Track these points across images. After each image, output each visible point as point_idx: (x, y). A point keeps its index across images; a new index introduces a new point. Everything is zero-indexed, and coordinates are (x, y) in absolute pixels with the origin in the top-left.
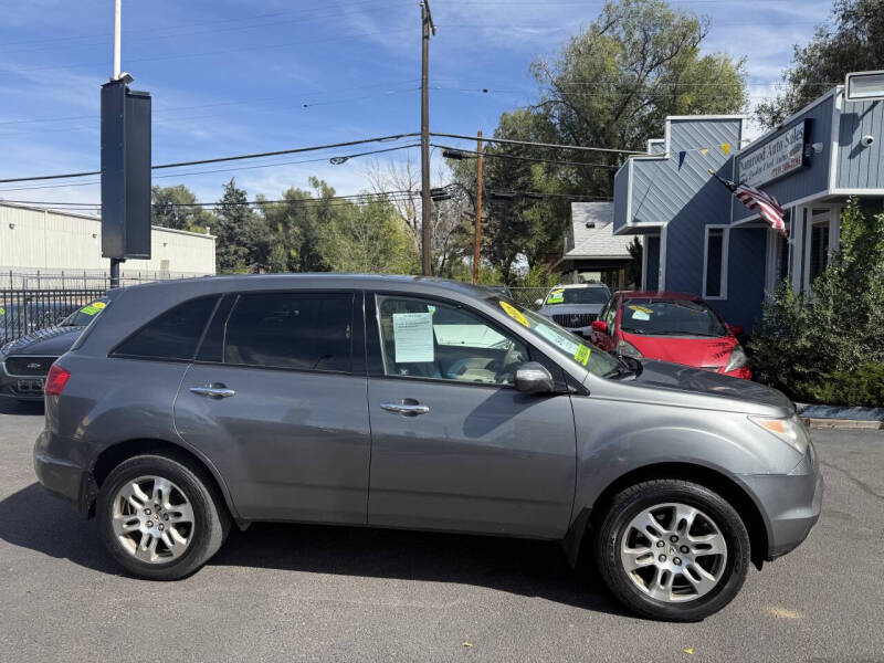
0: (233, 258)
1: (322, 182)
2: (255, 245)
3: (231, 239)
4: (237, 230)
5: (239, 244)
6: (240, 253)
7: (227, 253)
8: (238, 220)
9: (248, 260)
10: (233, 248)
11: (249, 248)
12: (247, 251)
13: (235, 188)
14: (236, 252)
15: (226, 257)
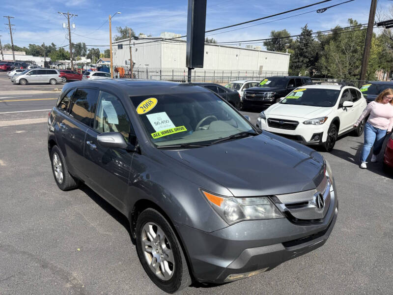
0: (301, 64)
1: (355, 21)
2: (312, 57)
3: (301, 55)
4: (305, 50)
5: (305, 57)
6: (304, 61)
7: (298, 61)
8: (306, 45)
9: (308, 65)
10: (301, 59)
11: (309, 59)
12: (308, 60)
13: (308, 29)
14: (302, 61)
15: (298, 64)
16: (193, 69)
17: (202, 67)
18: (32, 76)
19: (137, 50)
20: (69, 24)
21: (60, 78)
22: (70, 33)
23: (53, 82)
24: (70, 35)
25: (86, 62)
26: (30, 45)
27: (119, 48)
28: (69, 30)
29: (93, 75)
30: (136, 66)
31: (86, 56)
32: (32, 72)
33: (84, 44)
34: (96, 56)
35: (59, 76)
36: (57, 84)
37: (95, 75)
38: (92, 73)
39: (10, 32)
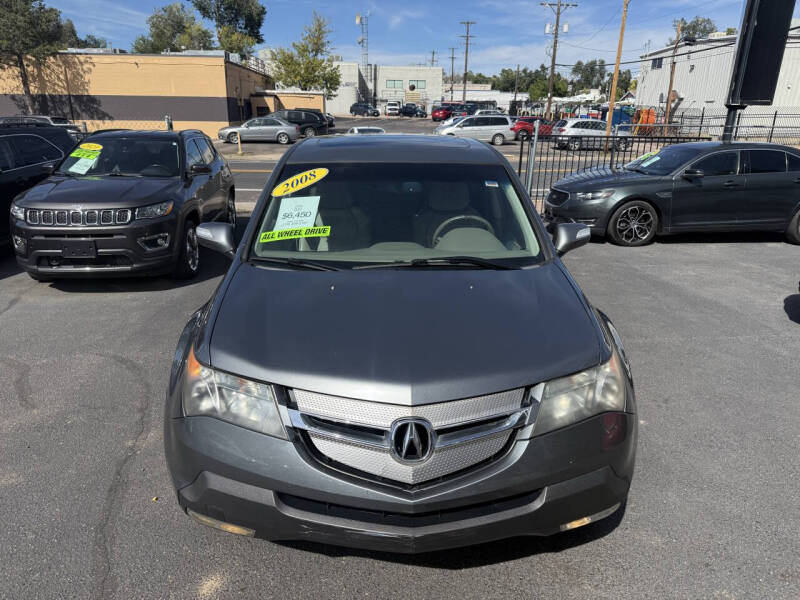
16: (743, 108)
17: (769, 104)
18: (465, 128)
19: (692, 67)
20: (557, 24)
21: (513, 133)
22: (556, 42)
23: (499, 140)
24: (555, 46)
25: (583, 101)
26: (503, 71)
27: (653, 67)
28: (556, 37)
29: (574, 127)
30: (683, 105)
31: (600, 88)
32: (466, 121)
33: (602, 62)
34: (622, 87)
35: (512, 129)
36: (504, 144)
37: (575, 126)
38: (571, 122)
39: (464, 51)
